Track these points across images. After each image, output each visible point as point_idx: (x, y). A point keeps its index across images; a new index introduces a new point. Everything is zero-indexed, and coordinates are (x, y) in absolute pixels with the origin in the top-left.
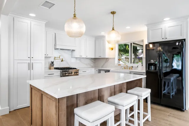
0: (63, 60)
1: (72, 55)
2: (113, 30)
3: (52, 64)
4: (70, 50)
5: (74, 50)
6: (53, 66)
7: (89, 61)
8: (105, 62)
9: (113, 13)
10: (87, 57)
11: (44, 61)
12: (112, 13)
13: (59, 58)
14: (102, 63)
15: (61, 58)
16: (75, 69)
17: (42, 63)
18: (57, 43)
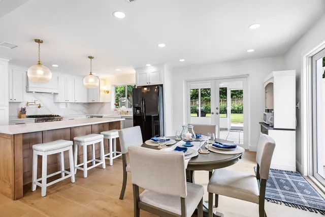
0: (42, 106)
1: (54, 99)
2: (91, 74)
3: (24, 112)
4: (51, 93)
5: (57, 94)
6: (25, 113)
7: (80, 107)
8: (101, 108)
9: (91, 58)
10: (76, 102)
11: (8, 107)
12: (89, 57)
13: (34, 104)
14: (96, 108)
15: (37, 103)
16: (58, 116)
17: (4, 110)
18: (30, 85)
